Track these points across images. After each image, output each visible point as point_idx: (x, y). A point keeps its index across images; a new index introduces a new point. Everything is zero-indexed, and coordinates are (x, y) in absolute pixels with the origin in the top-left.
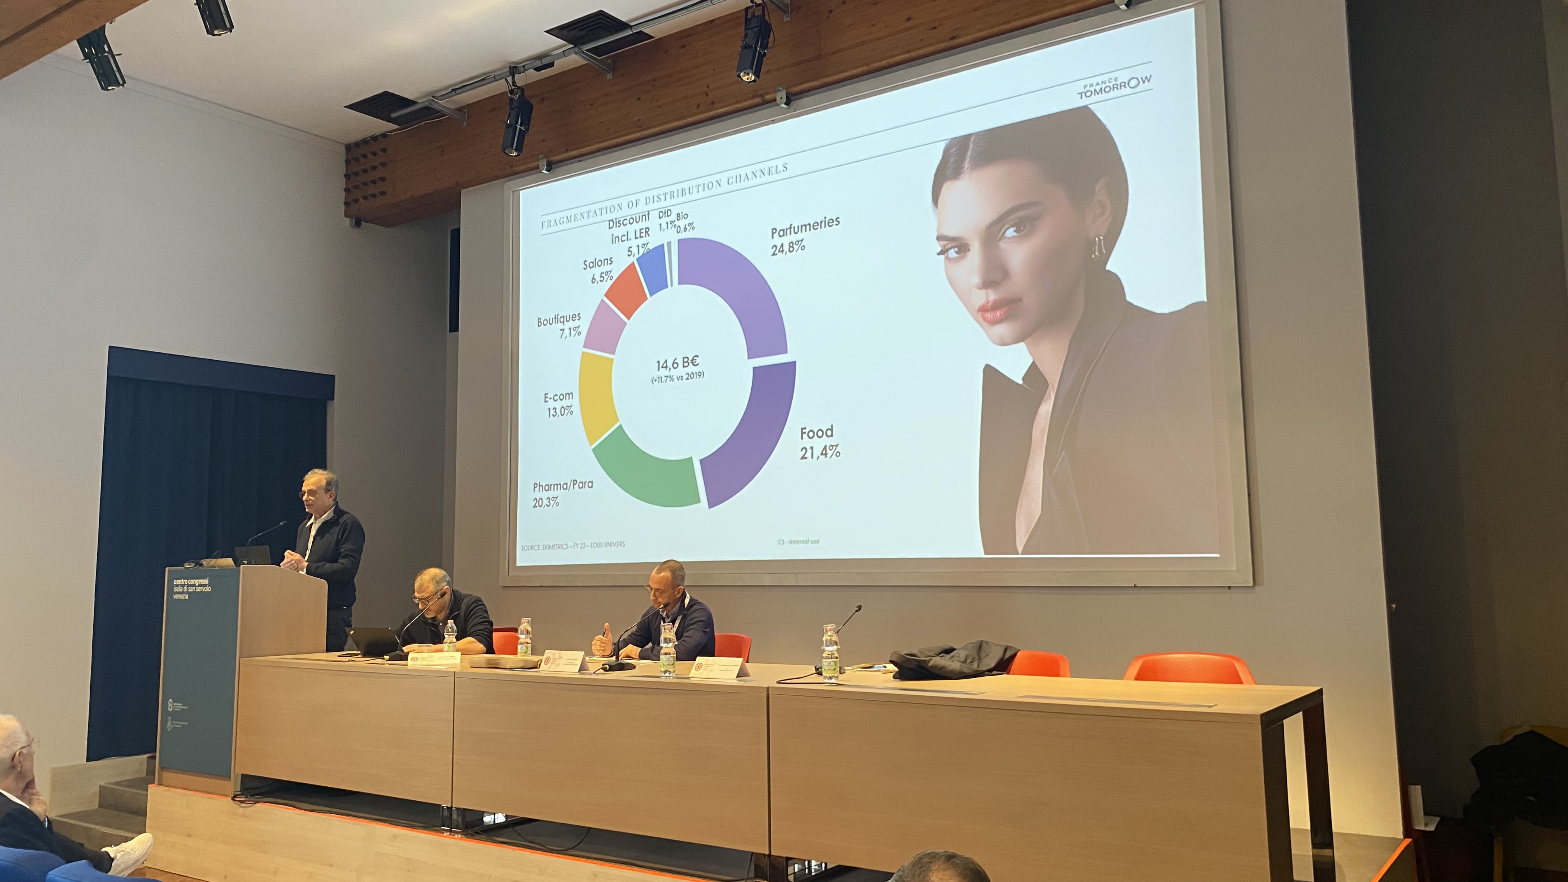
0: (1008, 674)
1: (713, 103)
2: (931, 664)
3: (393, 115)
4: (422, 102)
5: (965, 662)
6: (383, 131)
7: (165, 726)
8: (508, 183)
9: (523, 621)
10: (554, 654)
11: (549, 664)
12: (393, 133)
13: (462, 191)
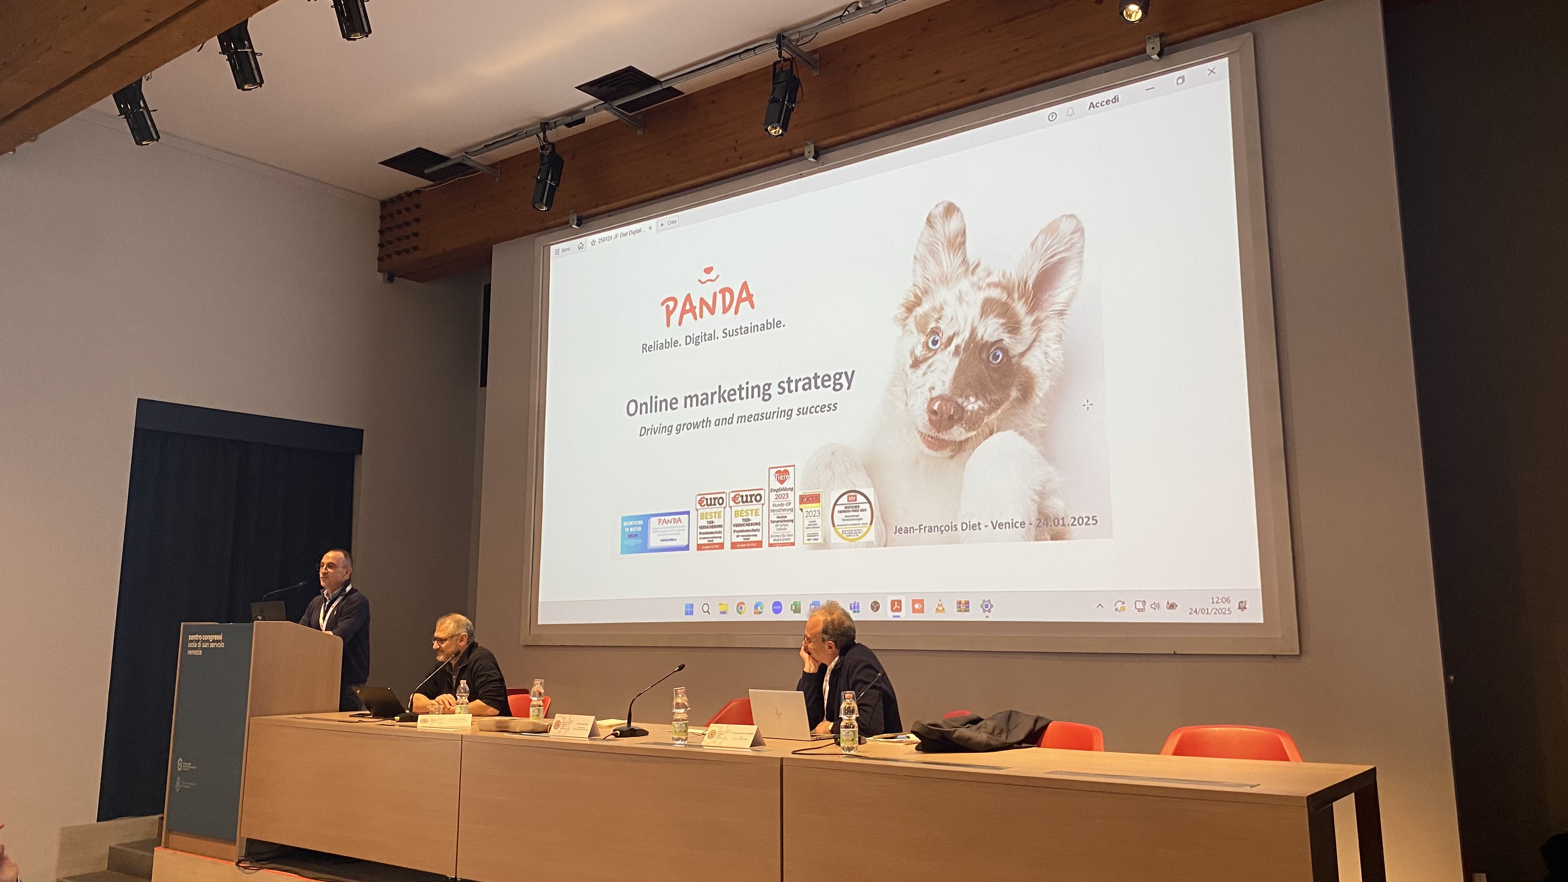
0: (1039, 746)
1: (741, 158)
2: (956, 735)
3: (426, 171)
4: (455, 158)
5: (992, 733)
6: (417, 187)
7: (173, 786)
8: (538, 238)
9: (535, 682)
10: (564, 718)
11: (559, 729)
12: (427, 189)
13: (494, 246)
